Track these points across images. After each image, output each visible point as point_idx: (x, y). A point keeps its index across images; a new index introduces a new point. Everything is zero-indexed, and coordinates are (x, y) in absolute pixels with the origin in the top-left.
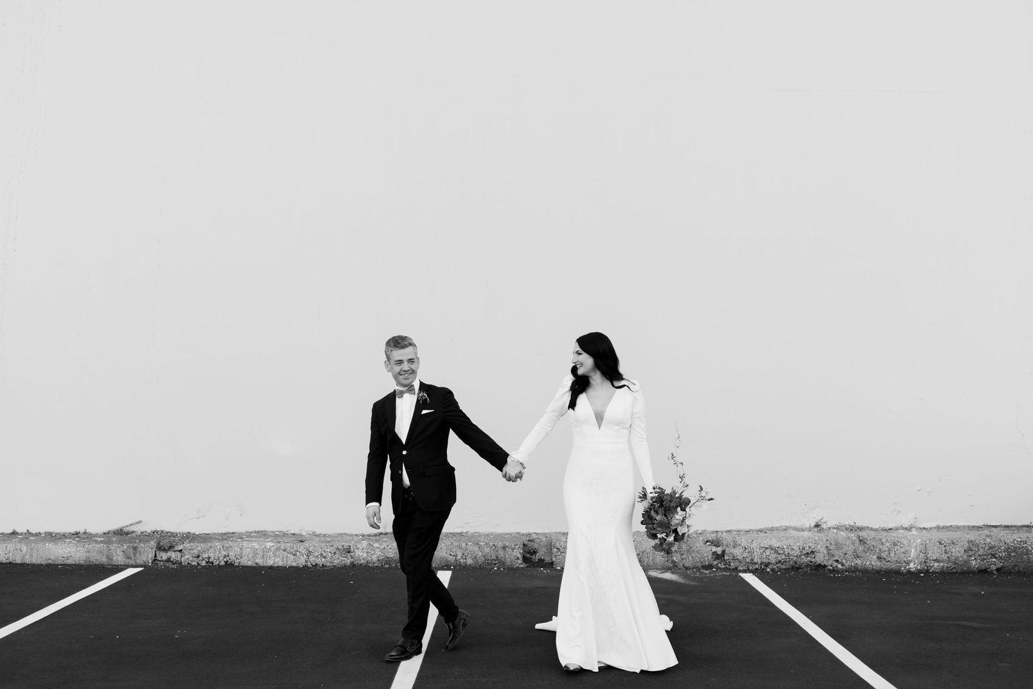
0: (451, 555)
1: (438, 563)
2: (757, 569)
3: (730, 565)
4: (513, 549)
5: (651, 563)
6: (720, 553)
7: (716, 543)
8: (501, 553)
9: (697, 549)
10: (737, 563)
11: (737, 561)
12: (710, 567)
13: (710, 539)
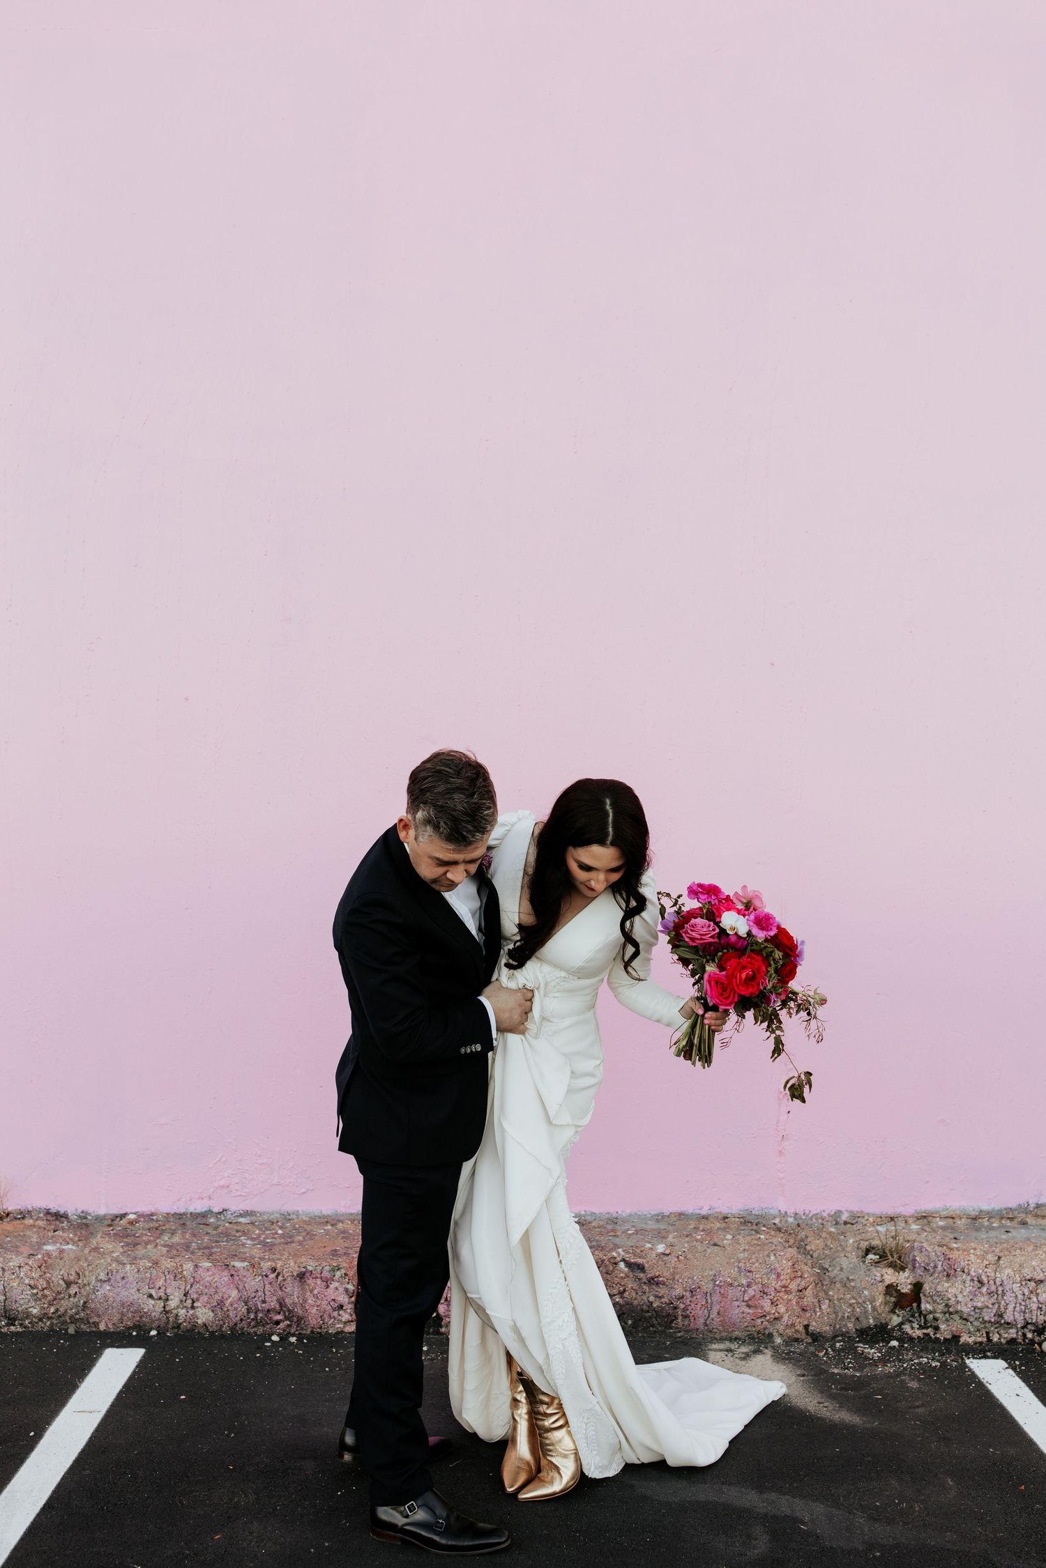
0: (151, 1296)
1: (115, 1319)
2: (1012, 1341)
3: (937, 1328)
4: (327, 1282)
5: (716, 1321)
6: (906, 1289)
7: (892, 1257)
8: (293, 1294)
9: (843, 1276)
10: (956, 1325)
11: (956, 1317)
12: (878, 1334)
13: (876, 1242)
